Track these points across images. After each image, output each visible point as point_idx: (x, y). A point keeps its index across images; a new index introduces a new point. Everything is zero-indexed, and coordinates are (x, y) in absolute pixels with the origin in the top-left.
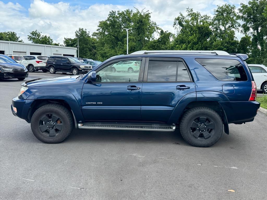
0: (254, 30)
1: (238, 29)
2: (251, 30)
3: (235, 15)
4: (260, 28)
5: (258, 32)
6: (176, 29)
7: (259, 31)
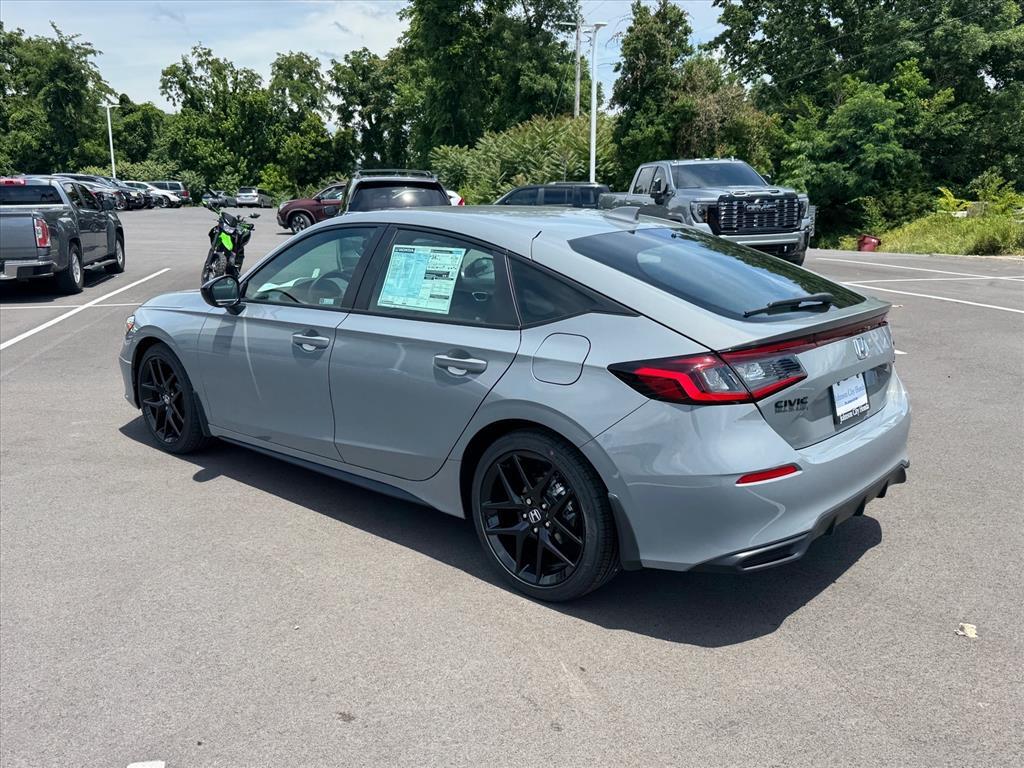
0: (363, 119)
1: (328, 113)
2: (357, 118)
3: (318, 79)
4: (373, 116)
5: (370, 122)
6: (171, 100)
7: (374, 122)
